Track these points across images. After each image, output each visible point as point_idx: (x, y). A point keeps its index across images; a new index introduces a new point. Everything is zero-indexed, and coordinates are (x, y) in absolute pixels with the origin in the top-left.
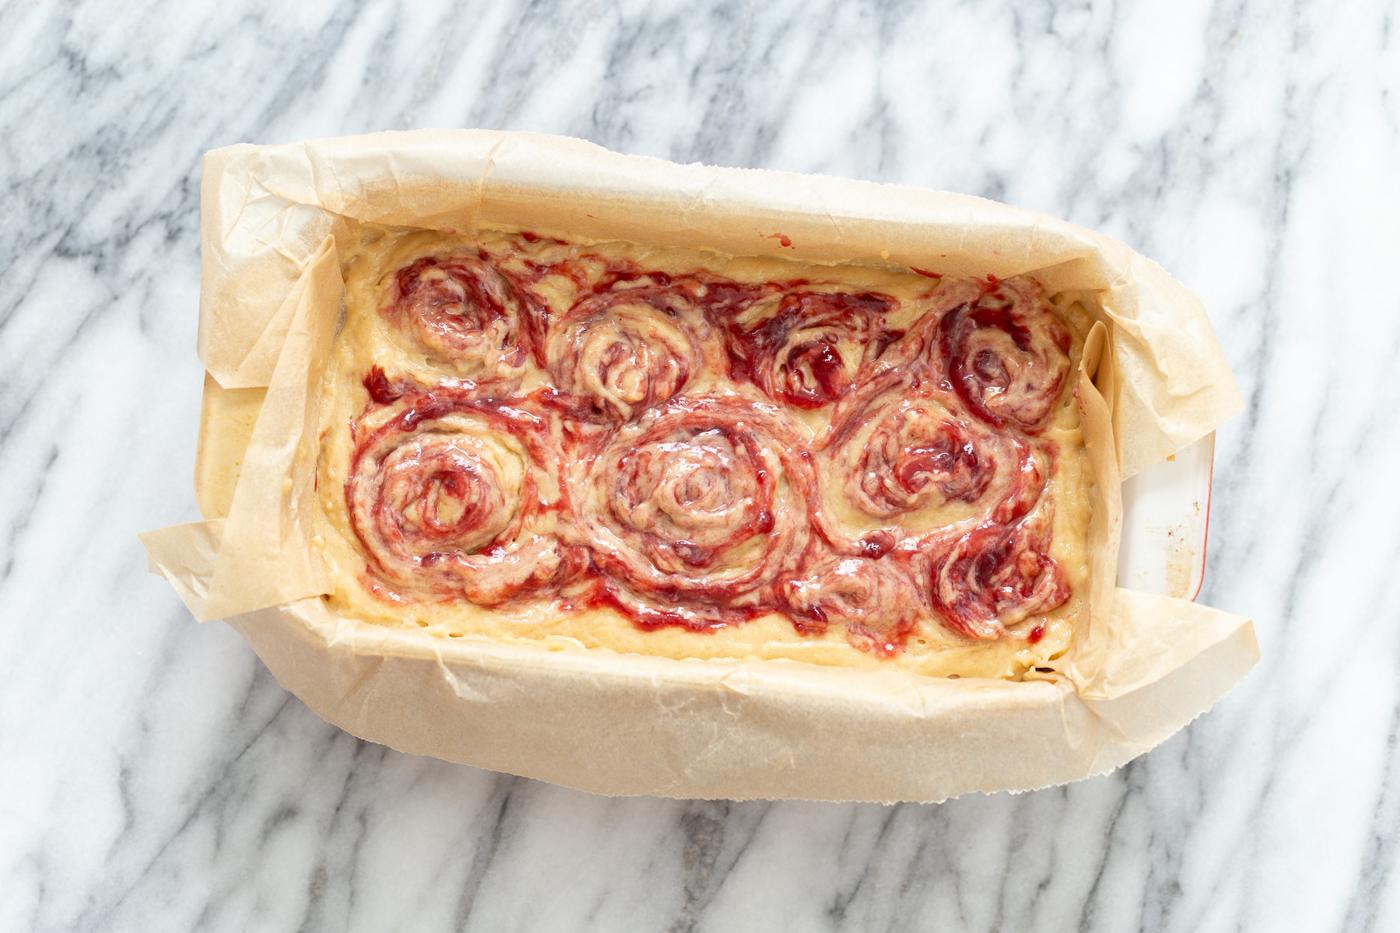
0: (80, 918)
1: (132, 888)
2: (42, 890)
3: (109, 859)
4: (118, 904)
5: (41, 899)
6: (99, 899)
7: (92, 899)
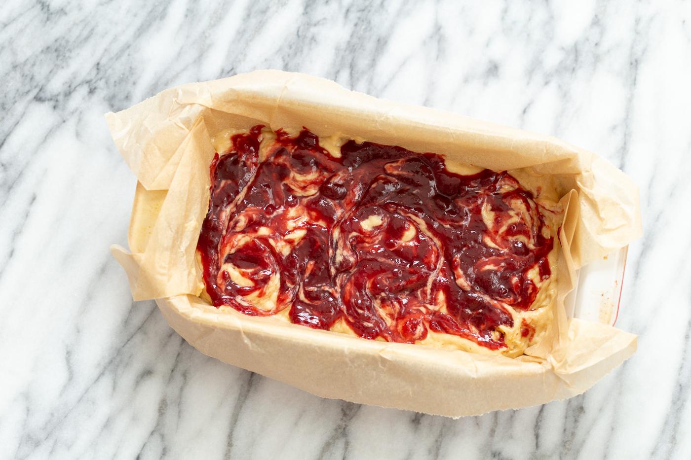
0: (46, 424)
1: (72, 409)
2: (28, 410)
3: (61, 395)
4: (66, 417)
5: (27, 415)
6: (56, 415)
7: (52, 415)
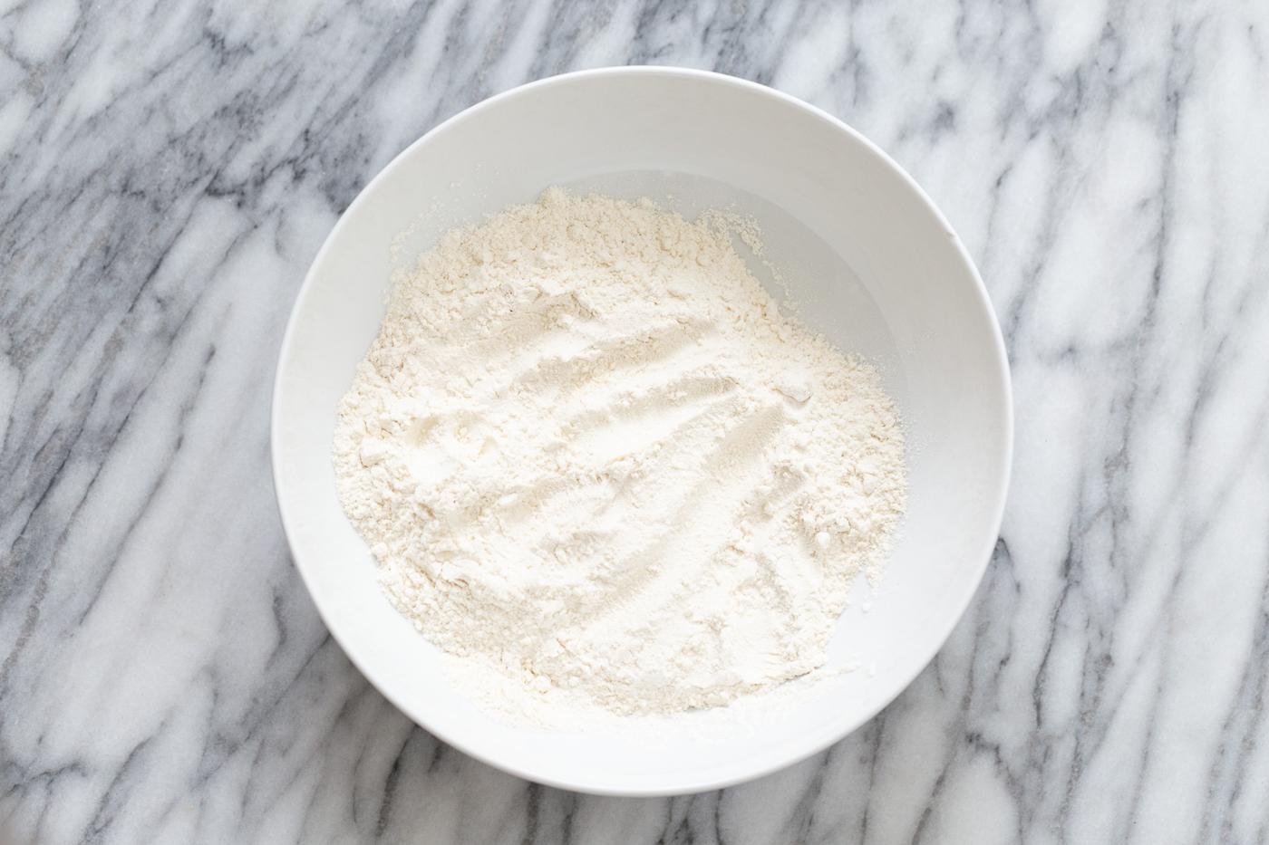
0: (246, 715)
1: (287, 691)
2: (216, 695)
3: (267, 669)
4: (277, 703)
5: (215, 701)
6: (261, 700)
7: (255, 700)
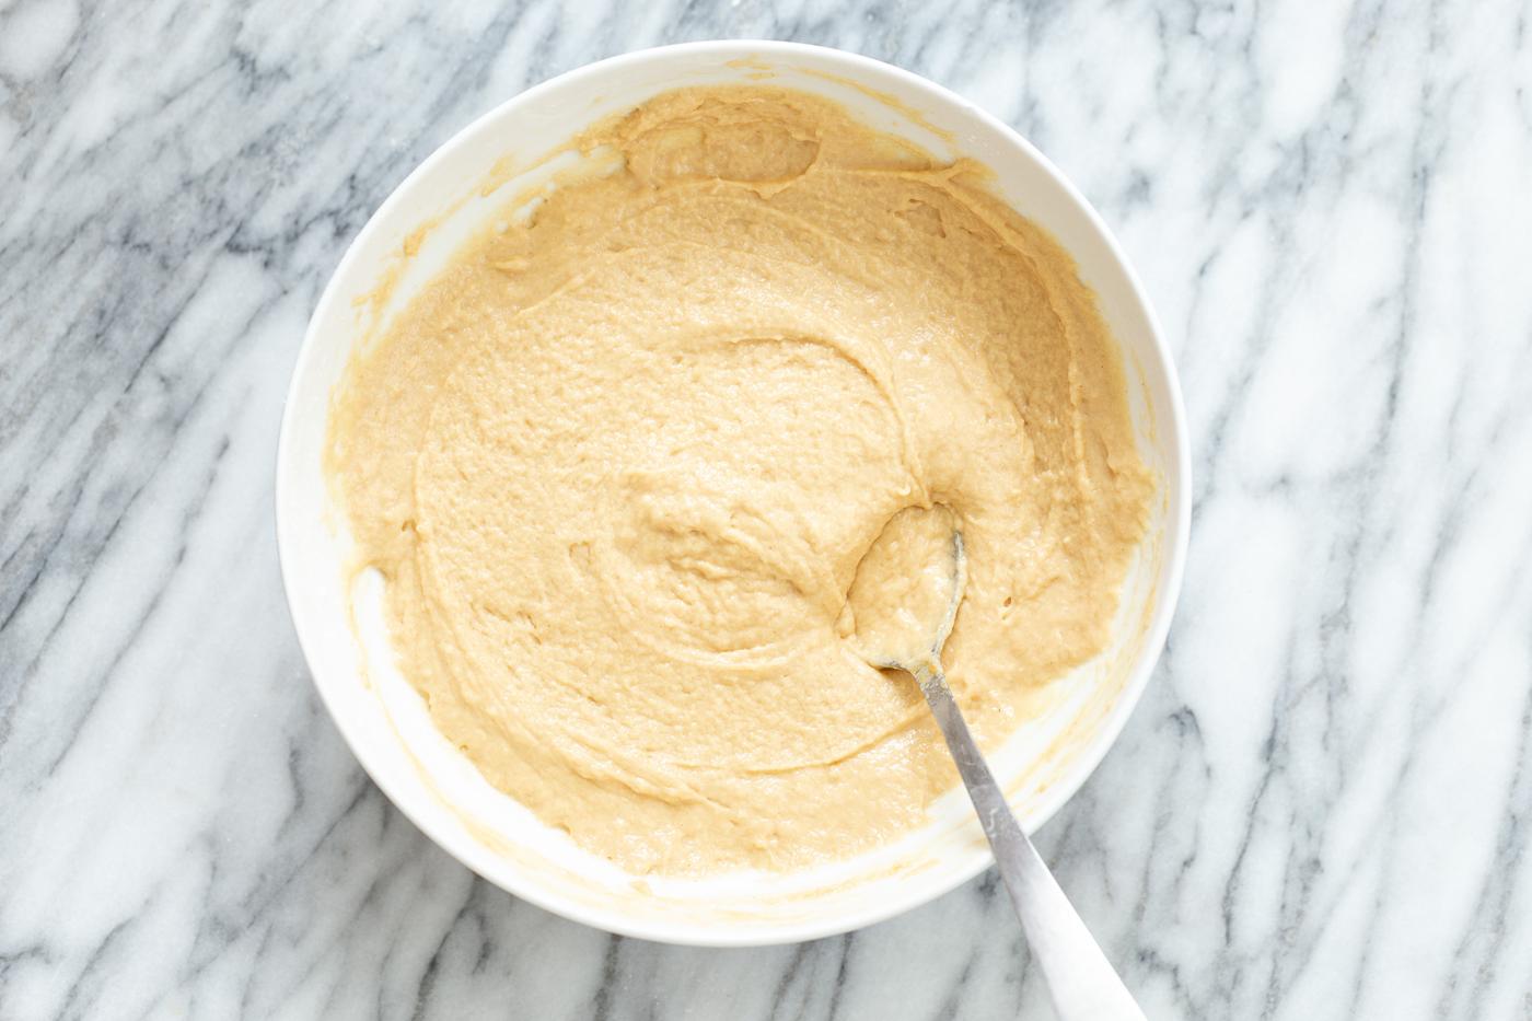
0: (251, 895)
1: (302, 866)
2: (215, 868)
3: (279, 838)
4: (289, 881)
5: (213, 877)
6: (269, 877)
7: (262, 877)
